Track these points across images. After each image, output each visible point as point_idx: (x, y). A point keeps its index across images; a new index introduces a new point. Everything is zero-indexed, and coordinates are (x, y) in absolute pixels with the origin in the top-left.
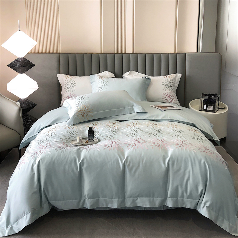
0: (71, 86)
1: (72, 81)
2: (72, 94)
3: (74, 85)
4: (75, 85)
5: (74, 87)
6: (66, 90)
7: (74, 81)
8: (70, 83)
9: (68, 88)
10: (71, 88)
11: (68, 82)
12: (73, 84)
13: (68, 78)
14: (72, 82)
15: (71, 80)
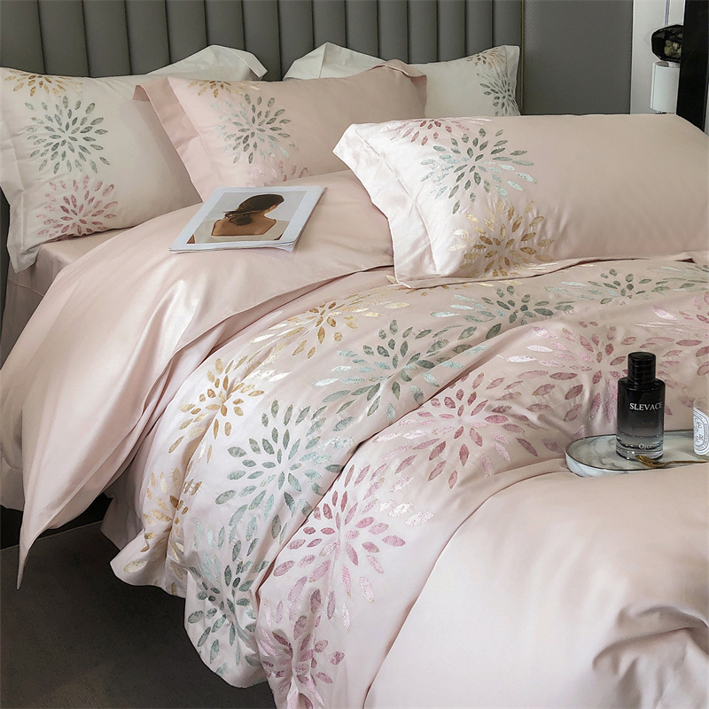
0: (79, 136)
1: (72, 106)
2: (92, 181)
3: (96, 127)
4: (98, 132)
5: (100, 140)
6: (51, 164)
7: (84, 106)
8: (65, 120)
9: (60, 150)
10: (83, 149)
11: (52, 112)
12: (88, 124)
13: (40, 91)
14: (80, 114)
15: (66, 101)
